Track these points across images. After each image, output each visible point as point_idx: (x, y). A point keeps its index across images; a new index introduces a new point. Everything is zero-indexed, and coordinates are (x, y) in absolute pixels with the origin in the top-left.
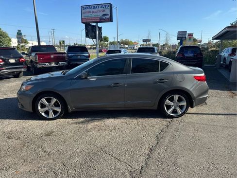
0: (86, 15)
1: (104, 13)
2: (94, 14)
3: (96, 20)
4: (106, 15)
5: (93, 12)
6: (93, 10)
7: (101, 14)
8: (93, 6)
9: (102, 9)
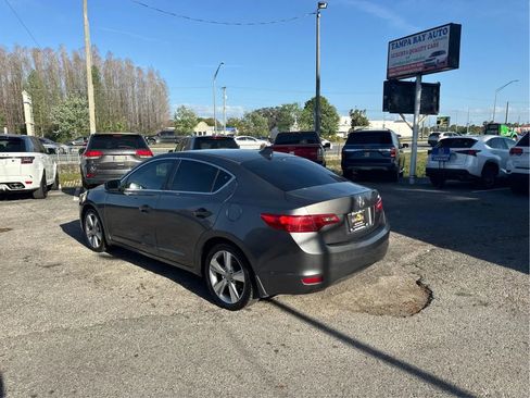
0: (397, 60)
1: (436, 50)
2: (414, 56)
3: (416, 70)
4: (438, 53)
5: (411, 51)
6: (413, 46)
7: (427, 54)
8: (412, 39)
9: (431, 42)
